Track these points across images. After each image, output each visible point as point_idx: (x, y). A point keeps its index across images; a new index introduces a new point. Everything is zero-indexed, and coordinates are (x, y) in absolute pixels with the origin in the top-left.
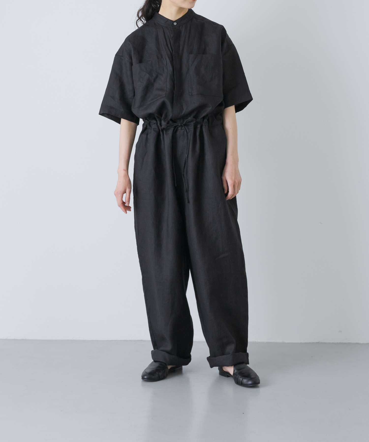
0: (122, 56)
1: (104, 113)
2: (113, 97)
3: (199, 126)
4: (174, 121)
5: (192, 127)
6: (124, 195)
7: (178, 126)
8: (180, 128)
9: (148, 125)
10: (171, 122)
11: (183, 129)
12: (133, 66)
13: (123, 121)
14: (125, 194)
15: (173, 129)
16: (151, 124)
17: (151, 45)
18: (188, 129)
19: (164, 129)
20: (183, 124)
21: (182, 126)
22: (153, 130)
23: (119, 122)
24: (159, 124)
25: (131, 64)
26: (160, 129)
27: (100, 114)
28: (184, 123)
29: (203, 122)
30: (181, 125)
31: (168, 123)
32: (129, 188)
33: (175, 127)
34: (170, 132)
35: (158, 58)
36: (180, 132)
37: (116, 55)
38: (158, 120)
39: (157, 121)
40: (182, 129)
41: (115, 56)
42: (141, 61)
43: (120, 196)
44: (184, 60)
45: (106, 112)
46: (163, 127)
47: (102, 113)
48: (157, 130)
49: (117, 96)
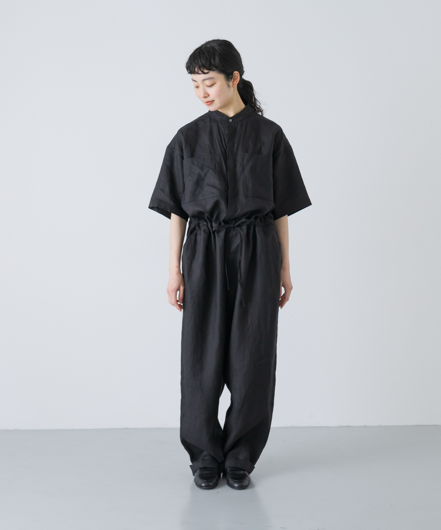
0: (174, 148)
1: (153, 206)
2: (163, 191)
3: (252, 227)
4: (226, 222)
5: (245, 228)
6: (177, 292)
7: (231, 228)
8: (232, 229)
9: (197, 226)
10: (223, 224)
11: (236, 230)
12: (184, 160)
13: (173, 215)
14: (179, 291)
15: (225, 230)
16: (201, 225)
17: (205, 139)
18: (241, 229)
19: (215, 230)
20: (236, 226)
21: (235, 227)
22: (204, 232)
23: (169, 217)
24: (209, 226)
25: (182, 158)
26: (211, 231)
27: (149, 208)
28: (237, 224)
29: (256, 222)
30: (233, 226)
31: (220, 224)
32: (183, 286)
33: (227, 229)
34: (222, 234)
35: (211, 153)
36: (233, 233)
37: (168, 147)
38: (209, 222)
39: (207, 223)
40: (234, 230)
41: (166, 148)
42: (192, 155)
43: (174, 293)
44: (239, 159)
45: (155, 206)
46: (214, 229)
47: (151, 207)
48: (207, 231)
49: (167, 190)
